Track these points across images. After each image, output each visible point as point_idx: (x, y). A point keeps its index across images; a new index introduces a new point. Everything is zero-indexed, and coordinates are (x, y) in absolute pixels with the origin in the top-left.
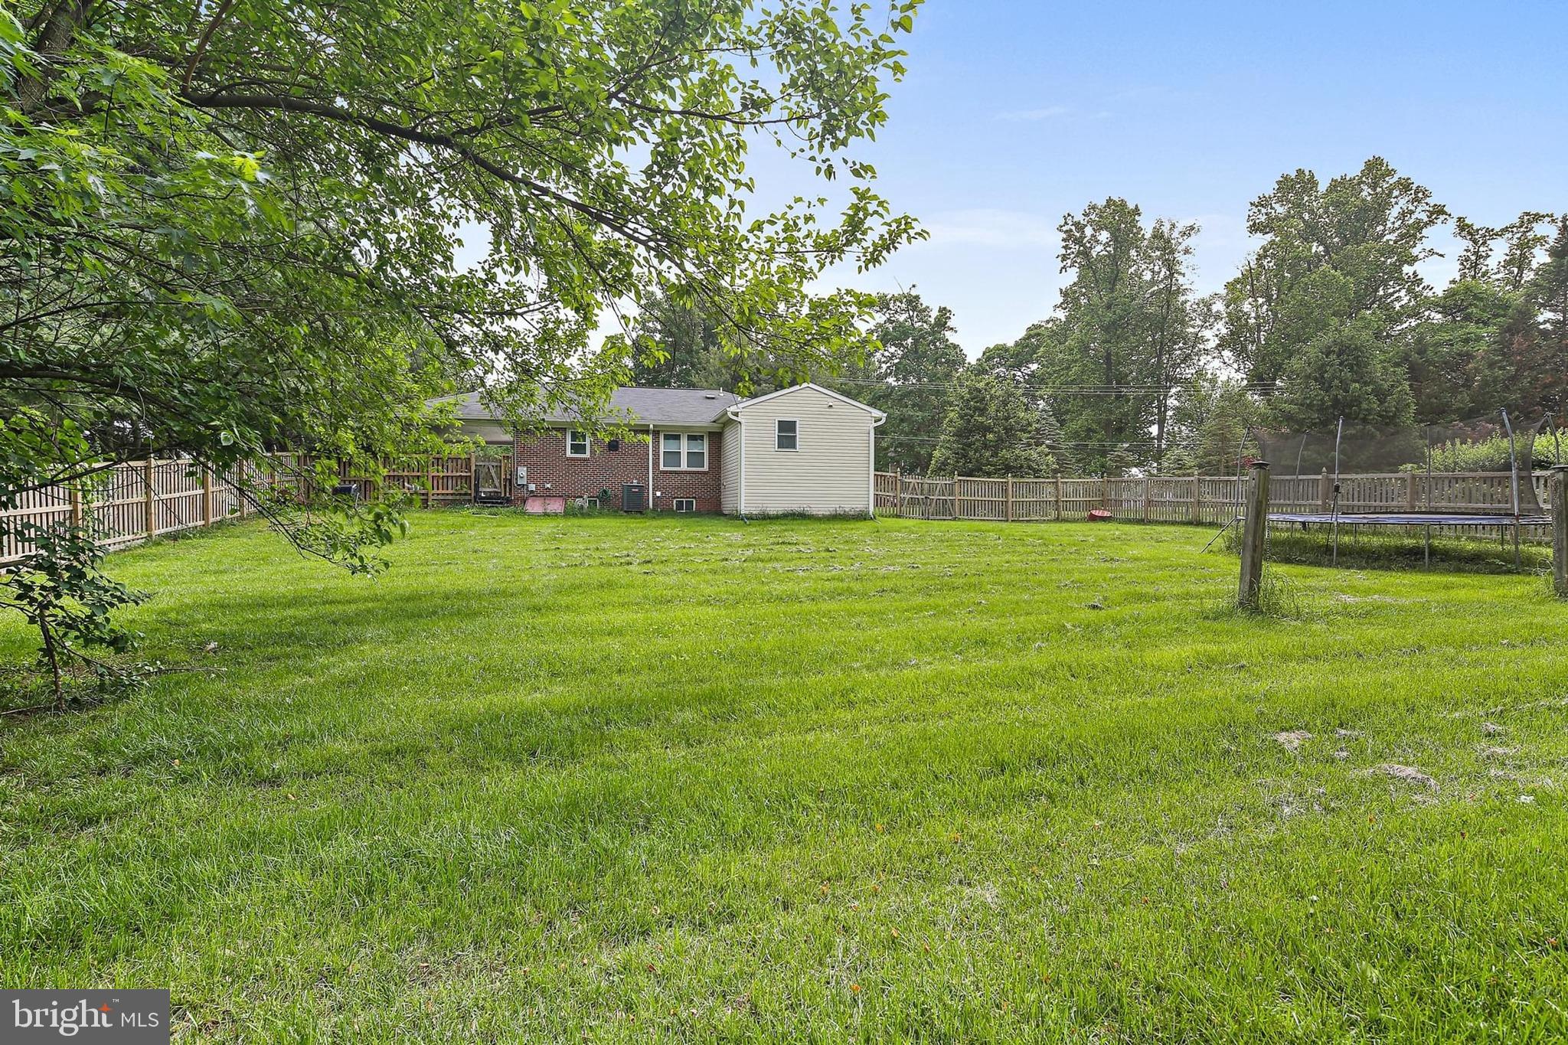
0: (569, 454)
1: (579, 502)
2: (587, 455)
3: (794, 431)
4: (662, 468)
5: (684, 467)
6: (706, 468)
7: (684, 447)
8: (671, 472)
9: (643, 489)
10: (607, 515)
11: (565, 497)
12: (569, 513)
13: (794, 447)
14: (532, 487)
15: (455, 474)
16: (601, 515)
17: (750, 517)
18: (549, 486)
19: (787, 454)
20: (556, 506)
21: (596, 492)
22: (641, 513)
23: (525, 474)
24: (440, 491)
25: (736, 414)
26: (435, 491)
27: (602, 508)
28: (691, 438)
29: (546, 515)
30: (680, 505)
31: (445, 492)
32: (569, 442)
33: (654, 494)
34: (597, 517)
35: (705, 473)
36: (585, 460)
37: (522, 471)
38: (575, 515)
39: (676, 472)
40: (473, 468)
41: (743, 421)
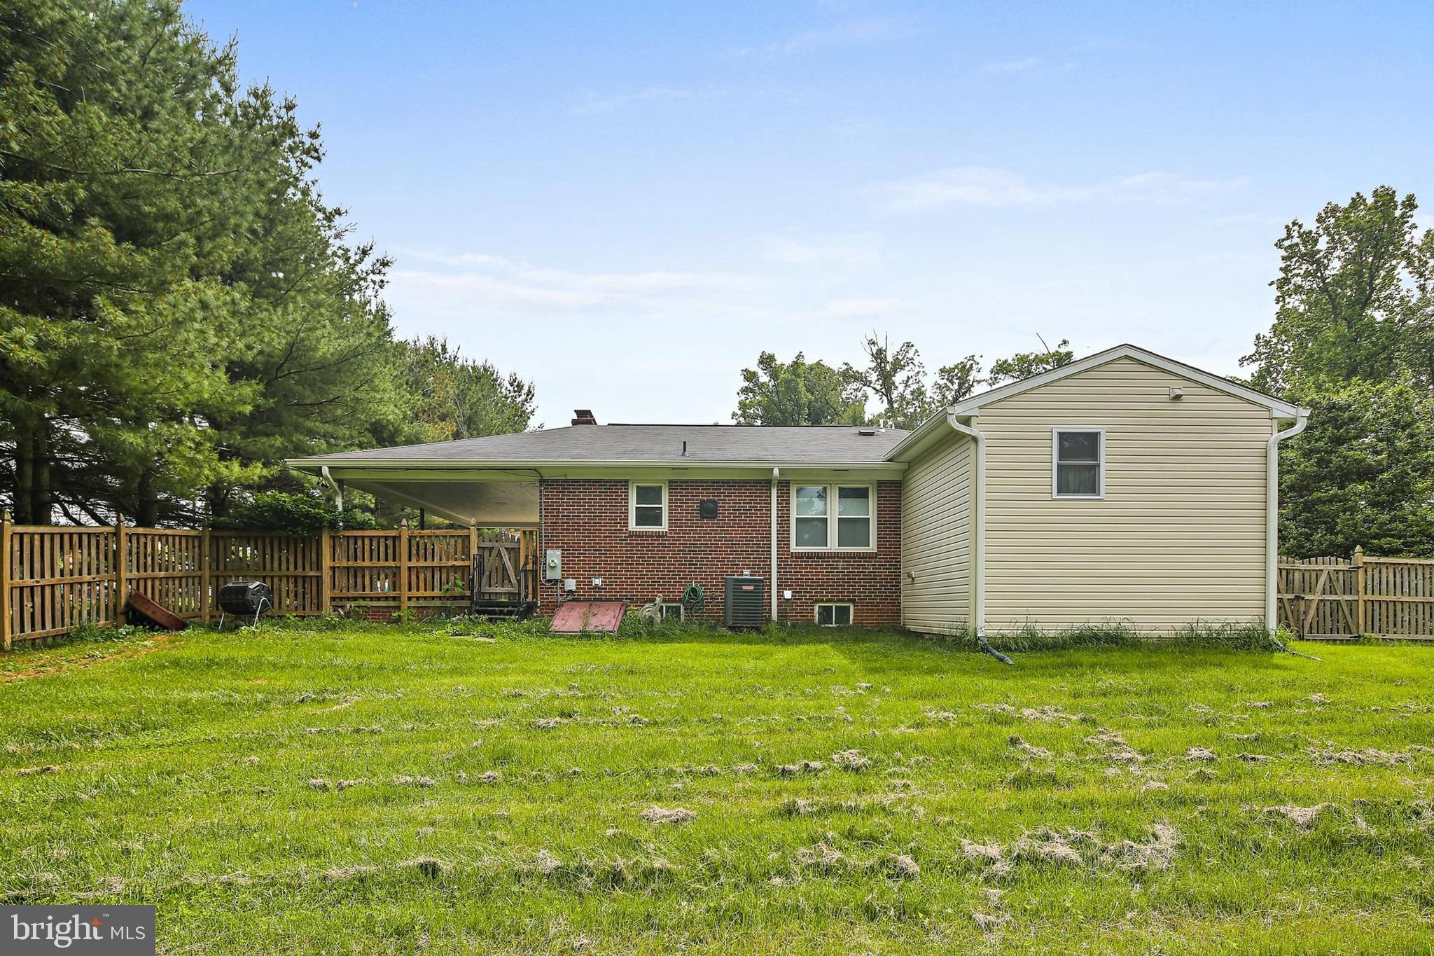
0: (632, 526)
1: (648, 610)
2: (664, 527)
3: (1094, 454)
4: (794, 548)
5: (833, 545)
6: (873, 547)
7: (834, 510)
8: (810, 556)
9: (762, 585)
10: (698, 637)
11: (625, 601)
12: (629, 633)
13: (1092, 487)
14: (571, 584)
15: (444, 563)
16: (685, 635)
17: (1004, 645)
18: (598, 582)
19: (1077, 503)
20: (607, 619)
21: (681, 590)
22: (758, 630)
23: (558, 561)
24: (422, 593)
25: (966, 421)
26: (414, 593)
27: (689, 621)
28: (844, 494)
29: (585, 635)
30: (826, 612)
31: (429, 593)
32: (633, 504)
33: (780, 595)
34: (679, 639)
35: (871, 556)
36: (659, 535)
37: (554, 557)
38: (637, 636)
39: (819, 556)
40: (474, 551)
41: (981, 436)
